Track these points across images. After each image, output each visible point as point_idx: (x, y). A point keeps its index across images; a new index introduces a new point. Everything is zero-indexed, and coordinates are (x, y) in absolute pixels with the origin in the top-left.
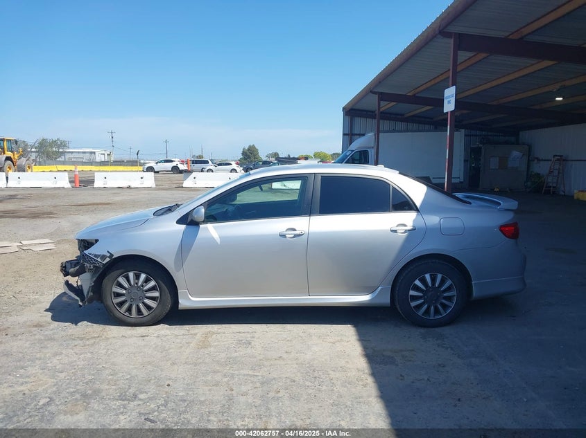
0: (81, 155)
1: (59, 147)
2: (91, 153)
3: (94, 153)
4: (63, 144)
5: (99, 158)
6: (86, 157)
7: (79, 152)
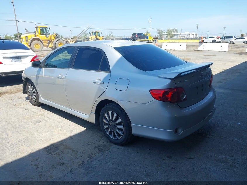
0: (184, 35)
1: (174, 32)
2: (188, 34)
3: (189, 34)
4: (175, 31)
5: (191, 36)
6: (186, 36)
7: (183, 34)
